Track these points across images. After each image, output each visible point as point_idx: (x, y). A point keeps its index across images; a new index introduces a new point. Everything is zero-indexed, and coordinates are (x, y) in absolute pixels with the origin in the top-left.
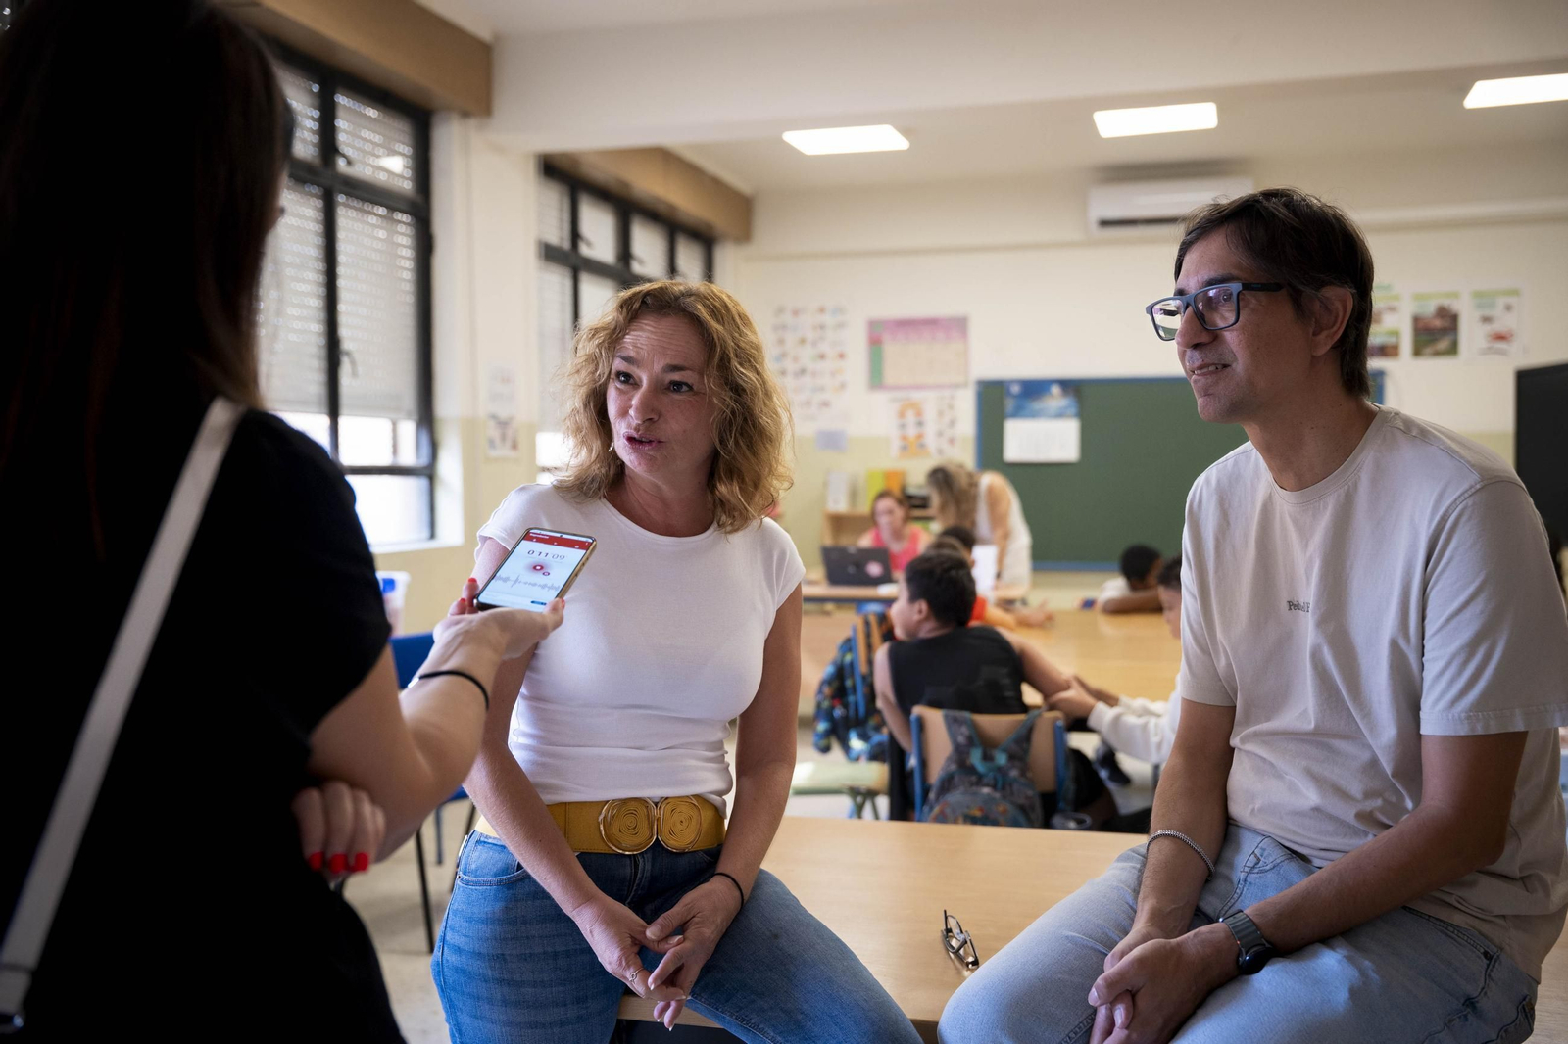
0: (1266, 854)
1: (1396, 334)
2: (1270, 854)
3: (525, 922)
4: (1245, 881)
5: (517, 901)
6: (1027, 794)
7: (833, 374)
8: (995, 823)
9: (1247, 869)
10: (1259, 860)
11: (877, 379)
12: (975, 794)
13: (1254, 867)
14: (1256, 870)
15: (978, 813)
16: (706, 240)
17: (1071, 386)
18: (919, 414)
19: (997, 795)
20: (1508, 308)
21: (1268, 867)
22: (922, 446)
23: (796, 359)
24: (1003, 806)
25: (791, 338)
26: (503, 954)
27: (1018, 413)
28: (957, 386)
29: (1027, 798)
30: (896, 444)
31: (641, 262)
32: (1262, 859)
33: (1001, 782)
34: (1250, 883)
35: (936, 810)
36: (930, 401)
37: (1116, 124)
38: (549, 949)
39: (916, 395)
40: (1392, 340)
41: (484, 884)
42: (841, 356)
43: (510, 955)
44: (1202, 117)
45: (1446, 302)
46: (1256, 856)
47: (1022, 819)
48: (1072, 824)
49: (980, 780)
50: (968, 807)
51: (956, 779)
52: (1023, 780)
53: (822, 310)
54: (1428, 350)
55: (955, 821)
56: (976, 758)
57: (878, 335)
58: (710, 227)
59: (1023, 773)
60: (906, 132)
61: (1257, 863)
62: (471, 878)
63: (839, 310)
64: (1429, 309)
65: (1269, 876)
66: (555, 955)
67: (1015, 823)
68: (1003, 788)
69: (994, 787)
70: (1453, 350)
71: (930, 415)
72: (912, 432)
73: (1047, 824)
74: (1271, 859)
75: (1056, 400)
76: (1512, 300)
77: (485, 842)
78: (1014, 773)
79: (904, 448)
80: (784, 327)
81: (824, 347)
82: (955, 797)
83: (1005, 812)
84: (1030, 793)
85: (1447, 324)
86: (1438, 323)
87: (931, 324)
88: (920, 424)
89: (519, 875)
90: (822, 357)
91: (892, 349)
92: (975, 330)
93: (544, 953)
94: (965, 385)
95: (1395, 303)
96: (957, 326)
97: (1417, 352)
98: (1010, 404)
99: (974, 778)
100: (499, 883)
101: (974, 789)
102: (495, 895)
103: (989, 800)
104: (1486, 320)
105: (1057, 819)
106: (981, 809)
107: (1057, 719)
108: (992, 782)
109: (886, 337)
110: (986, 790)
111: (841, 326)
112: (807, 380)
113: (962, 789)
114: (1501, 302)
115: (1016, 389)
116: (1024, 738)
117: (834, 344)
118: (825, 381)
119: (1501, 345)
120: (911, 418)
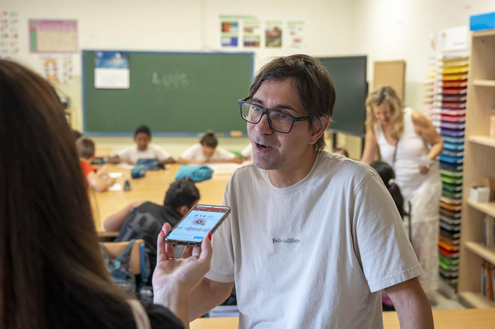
1: (258, 37)
7: (12, 44)
11: (33, 48)
17: (125, 54)
18: (55, 64)
20: (300, 29)
22: (56, 80)
27: (101, 65)
28: (72, 52)
36: (60, 60)
39: (53, 56)
40: (257, 40)
42: (16, 36)
45: (277, 25)
53: (5, 13)
54: (271, 44)
57: (34, 27)
63: (14, 14)
64: (271, 28)
70: (280, 45)
71: (60, 66)
72: (51, 73)
75: (118, 60)
76: (301, 26)
78: (123, 270)
81: (7, 31)
85: (278, 34)
86: (274, 34)
88: (55, 69)
90: (6, 36)
91: (41, 34)
92: (81, 27)
94: (75, 52)
95: (258, 24)
96: (72, 25)
97: (267, 45)
98: (97, 62)
104: (292, 33)
107: (141, 243)
109: (38, 28)
111: (15, 21)
114: (298, 26)
115: (100, 55)
116: (128, 254)
117: (12, 30)
118: (9, 47)
119: (297, 44)
120: (51, 66)
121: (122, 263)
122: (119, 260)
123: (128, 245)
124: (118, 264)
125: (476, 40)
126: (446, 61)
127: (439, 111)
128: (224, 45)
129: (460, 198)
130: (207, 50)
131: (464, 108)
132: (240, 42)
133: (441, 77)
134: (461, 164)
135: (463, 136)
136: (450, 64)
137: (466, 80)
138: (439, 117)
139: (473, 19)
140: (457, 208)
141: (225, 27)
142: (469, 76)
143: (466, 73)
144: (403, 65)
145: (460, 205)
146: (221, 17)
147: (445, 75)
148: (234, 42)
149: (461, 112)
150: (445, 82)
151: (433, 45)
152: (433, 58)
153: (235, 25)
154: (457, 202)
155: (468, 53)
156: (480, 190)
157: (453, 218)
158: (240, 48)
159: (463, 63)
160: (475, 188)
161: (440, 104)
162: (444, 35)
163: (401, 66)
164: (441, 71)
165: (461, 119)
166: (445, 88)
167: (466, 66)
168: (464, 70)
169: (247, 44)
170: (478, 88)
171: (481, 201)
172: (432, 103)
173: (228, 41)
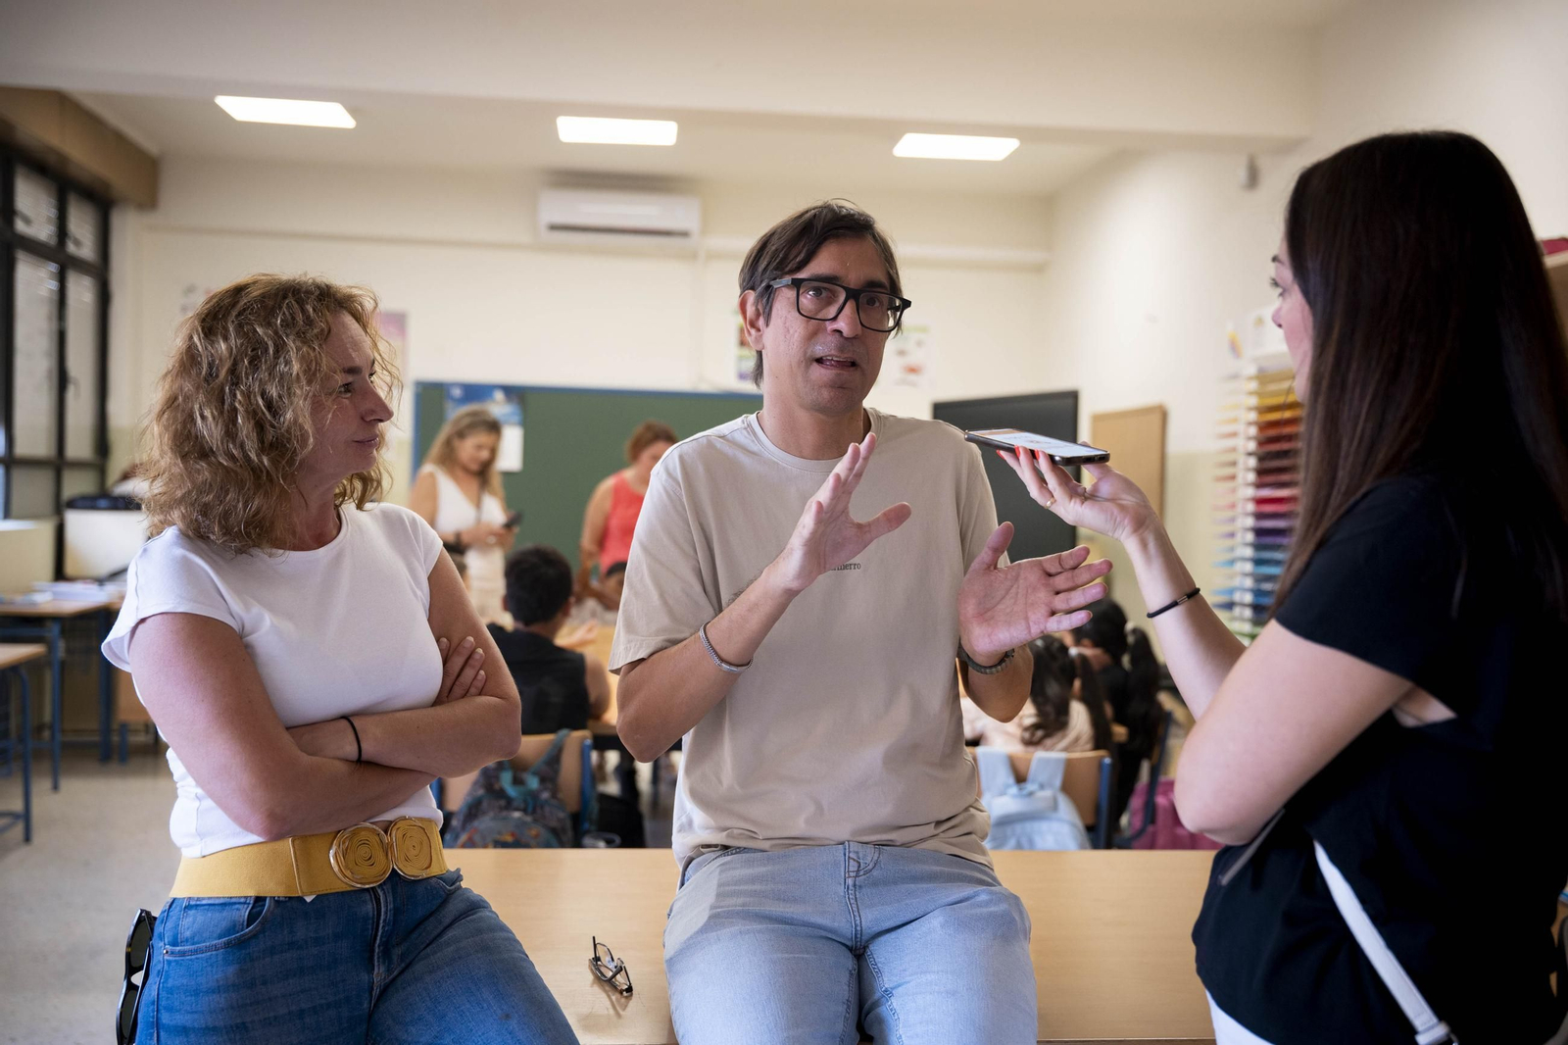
0: (861, 856)
2: (865, 856)
3: (264, 983)
4: (855, 885)
5: (252, 960)
6: (559, 816)
8: (526, 846)
9: (852, 874)
10: (859, 863)
12: (505, 819)
13: (858, 871)
14: (862, 873)
15: (509, 839)
16: (103, 203)
17: (515, 394)
19: (528, 819)
20: (919, 343)
21: (871, 867)
24: (535, 830)
26: (244, 1023)
29: (559, 820)
31: (27, 221)
32: (861, 861)
33: (532, 805)
34: (860, 887)
35: (464, 838)
37: (574, 130)
38: (293, 1008)
41: (208, 949)
43: (253, 1022)
44: (661, 134)
46: (854, 860)
47: (554, 841)
48: (602, 844)
49: (509, 804)
50: (500, 833)
51: (485, 804)
52: (554, 802)
55: (485, 846)
56: (506, 780)
59: (554, 795)
60: (353, 111)
61: (859, 866)
62: (186, 948)
66: (301, 1013)
67: (548, 845)
68: (534, 812)
69: (525, 811)
73: (577, 844)
74: (869, 859)
75: (501, 406)
77: (197, 905)
78: (545, 795)
82: (485, 823)
83: (537, 836)
84: (561, 815)
89: (250, 931)
92: (414, 327)
93: (290, 1013)
94: (404, 386)
96: (394, 322)
99: (503, 803)
100: (227, 945)
101: (504, 813)
102: (224, 959)
103: (521, 824)
104: (901, 353)
105: (587, 840)
106: (513, 835)
107: (584, 738)
108: (522, 806)
110: (517, 814)
113: (491, 814)
114: (915, 336)
115: (457, 392)
116: (554, 758)
119: (912, 377)
121: (543, 780)
122: (535, 774)
123: (553, 740)
124: (533, 783)
126: (1264, 378)
127: (1251, 492)
128: (744, 377)
130: (705, 387)
133: (1253, 416)
136: (1273, 387)
138: (1251, 507)
144: (1162, 414)
147: (1263, 410)
150: (1262, 425)
151: (1235, 349)
152: (1235, 377)
162: (1259, 321)
163: (1156, 418)
164: (1253, 401)
166: (1262, 440)
172: (1233, 476)
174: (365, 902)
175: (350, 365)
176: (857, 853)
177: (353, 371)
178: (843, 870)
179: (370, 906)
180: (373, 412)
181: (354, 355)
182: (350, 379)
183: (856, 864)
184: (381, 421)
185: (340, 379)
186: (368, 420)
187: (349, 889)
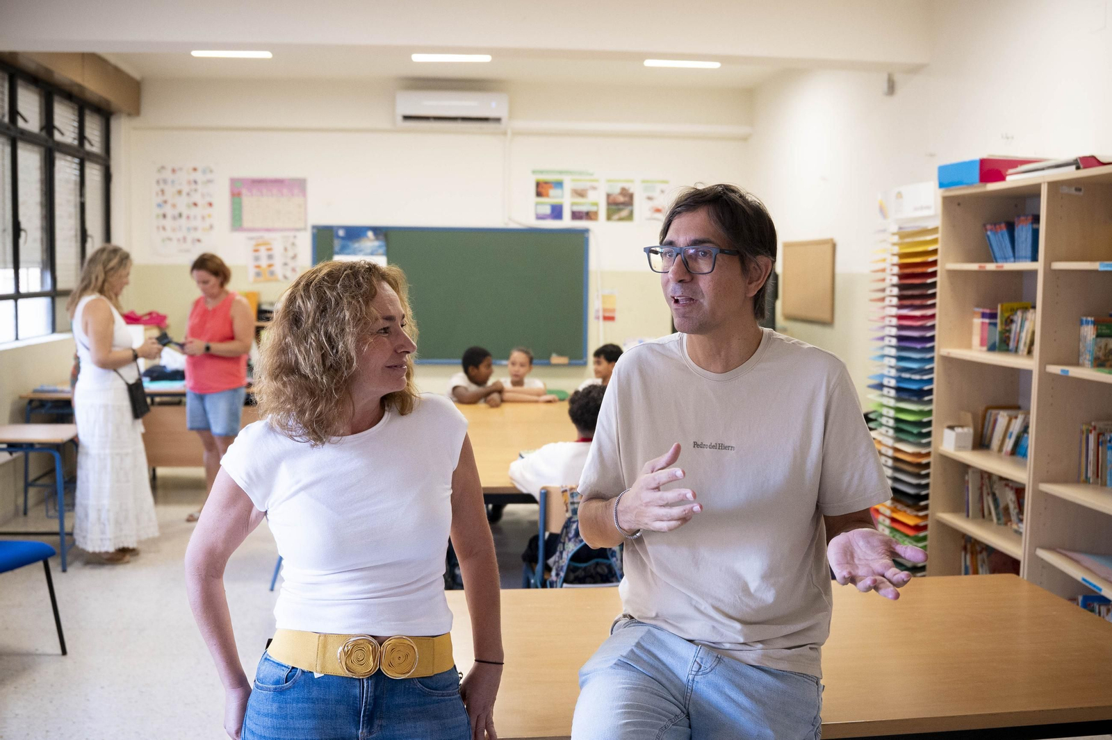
0: (704, 661)
1: (596, 204)
3: (292, 718)
4: (693, 680)
5: (286, 703)
7: (204, 218)
9: (693, 673)
10: (700, 666)
11: (237, 222)
13: (698, 671)
14: (700, 673)
16: (105, 114)
17: (379, 232)
18: (269, 249)
20: (662, 192)
21: (708, 670)
22: (272, 273)
23: (174, 206)
25: (170, 190)
27: (342, 251)
28: (298, 230)
30: (252, 271)
32: (703, 665)
34: (697, 682)
36: (277, 240)
39: (267, 236)
40: (593, 209)
41: (266, 689)
42: (210, 205)
45: (626, 185)
46: (698, 663)
53: (195, 170)
54: (616, 217)
57: (238, 190)
58: (108, 102)
61: (700, 668)
62: (260, 685)
63: (208, 170)
64: (616, 190)
65: (709, 676)
70: (630, 217)
71: (278, 250)
72: (264, 263)
74: (709, 665)
75: (370, 242)
76: (663, 186)
79: (258, 274)
80: (165, 181)
81: (196, 198)
85: (627, 199)
86: (621, 199)
87: (278, 182)
88: (270, 257)
89: (287, 685)
90: (195, 205)
91: (248, 201)
92: (312, 189)
94: (305, 229)
95: (595, 184)
96: (297, 186)
97: (609, 218)
98: (337, 244)
100: (275, 690)
102: (273, 698)
104: (650, 198)
109: (244, 192)
111: (210, 182)
112: (183, 221)
114: (660, 187)
115: (341, 233)
117: (203, 196)
118: (197, 223)
119: (658, 215)
120: (263, 253)
125: (947, 201)
126: (903, 234)
127: (894, 311)
128: (540, 217)
129: (929, 444)
130: (513, 226)
131: (933, 305)
132: (567, 213)
133: (896, 260)
134: (930, 392)
135: (932, 349)
136: (908, 240)
137: (934, 263)
138: (894, 321)
139: (943, 170)
140: (924, 461)
141: (541, 189)
142: (938, 257)
143: (935, 252)
144: (833, 244)
145: (928, 454)
146: (534, 172)
147: (902, 256)
148: (557, 212)
149: (929, 312)
150: (902, 266)
151: (883, 211)
152: (884, 231)
153: (559, 184)
154: (924, 451)
155: (937, 222)
156: (959, 430)
157: (919, 476)
158: (567, 222)
159: (929, 238)
160: (951, 428)
161: (895, 301)
162: (899, 195)
163: (828, 248)
164: (896, 250)
165: (929, 323)
166: (901, 277)
167: (935, 241)
168: (931, 248)
169: (576, 216)
170: (953, 274)
171: (960, 447)
172: (883, 299)
173: (547, 210)
174: (355, 686)
175: (388, 314)
176: (702, 659)
177: (390, 318)
178: (689, 667)
179: (358, 691)
180: (402, 346)
181: (390, 307)
182: (387, 324)
183: (698, 667)
184: (408, 352)
185: (382, 324)
186: (399, 352)
187: (345, 675)
